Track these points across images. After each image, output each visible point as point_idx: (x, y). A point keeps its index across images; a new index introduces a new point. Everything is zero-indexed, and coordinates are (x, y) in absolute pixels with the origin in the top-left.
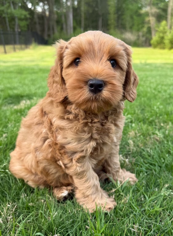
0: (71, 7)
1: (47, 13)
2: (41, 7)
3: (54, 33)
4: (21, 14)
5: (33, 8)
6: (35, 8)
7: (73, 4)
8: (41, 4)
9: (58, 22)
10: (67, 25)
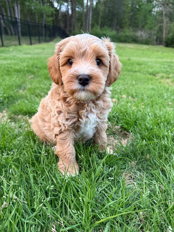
1: (70, 12)
2: (65, 6)
3: (74, 29)
5: (58, 8)
6: (60, 8)
8: (66, 4)
9: (79, 20)
10: (86, 22)
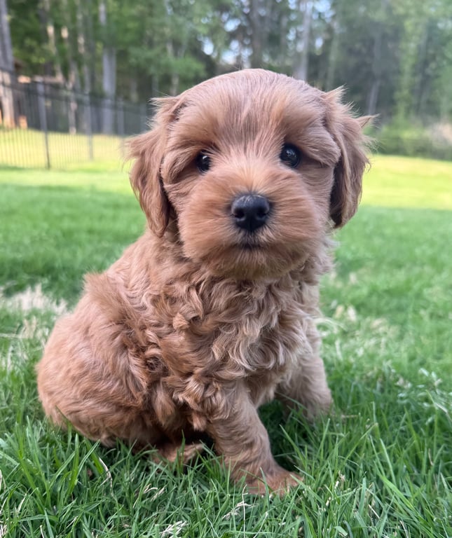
0: (305, 53)
4: (188, 69)
5: (214, 56)
6: (219, 55)
7: (311, 46)
